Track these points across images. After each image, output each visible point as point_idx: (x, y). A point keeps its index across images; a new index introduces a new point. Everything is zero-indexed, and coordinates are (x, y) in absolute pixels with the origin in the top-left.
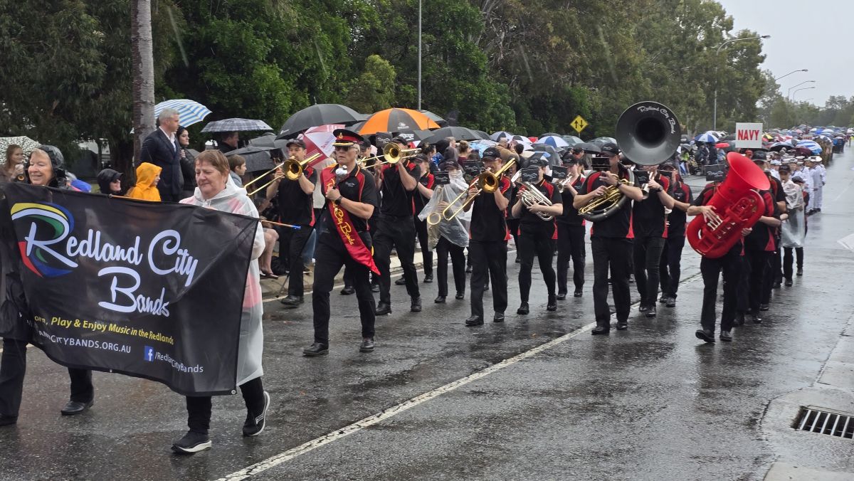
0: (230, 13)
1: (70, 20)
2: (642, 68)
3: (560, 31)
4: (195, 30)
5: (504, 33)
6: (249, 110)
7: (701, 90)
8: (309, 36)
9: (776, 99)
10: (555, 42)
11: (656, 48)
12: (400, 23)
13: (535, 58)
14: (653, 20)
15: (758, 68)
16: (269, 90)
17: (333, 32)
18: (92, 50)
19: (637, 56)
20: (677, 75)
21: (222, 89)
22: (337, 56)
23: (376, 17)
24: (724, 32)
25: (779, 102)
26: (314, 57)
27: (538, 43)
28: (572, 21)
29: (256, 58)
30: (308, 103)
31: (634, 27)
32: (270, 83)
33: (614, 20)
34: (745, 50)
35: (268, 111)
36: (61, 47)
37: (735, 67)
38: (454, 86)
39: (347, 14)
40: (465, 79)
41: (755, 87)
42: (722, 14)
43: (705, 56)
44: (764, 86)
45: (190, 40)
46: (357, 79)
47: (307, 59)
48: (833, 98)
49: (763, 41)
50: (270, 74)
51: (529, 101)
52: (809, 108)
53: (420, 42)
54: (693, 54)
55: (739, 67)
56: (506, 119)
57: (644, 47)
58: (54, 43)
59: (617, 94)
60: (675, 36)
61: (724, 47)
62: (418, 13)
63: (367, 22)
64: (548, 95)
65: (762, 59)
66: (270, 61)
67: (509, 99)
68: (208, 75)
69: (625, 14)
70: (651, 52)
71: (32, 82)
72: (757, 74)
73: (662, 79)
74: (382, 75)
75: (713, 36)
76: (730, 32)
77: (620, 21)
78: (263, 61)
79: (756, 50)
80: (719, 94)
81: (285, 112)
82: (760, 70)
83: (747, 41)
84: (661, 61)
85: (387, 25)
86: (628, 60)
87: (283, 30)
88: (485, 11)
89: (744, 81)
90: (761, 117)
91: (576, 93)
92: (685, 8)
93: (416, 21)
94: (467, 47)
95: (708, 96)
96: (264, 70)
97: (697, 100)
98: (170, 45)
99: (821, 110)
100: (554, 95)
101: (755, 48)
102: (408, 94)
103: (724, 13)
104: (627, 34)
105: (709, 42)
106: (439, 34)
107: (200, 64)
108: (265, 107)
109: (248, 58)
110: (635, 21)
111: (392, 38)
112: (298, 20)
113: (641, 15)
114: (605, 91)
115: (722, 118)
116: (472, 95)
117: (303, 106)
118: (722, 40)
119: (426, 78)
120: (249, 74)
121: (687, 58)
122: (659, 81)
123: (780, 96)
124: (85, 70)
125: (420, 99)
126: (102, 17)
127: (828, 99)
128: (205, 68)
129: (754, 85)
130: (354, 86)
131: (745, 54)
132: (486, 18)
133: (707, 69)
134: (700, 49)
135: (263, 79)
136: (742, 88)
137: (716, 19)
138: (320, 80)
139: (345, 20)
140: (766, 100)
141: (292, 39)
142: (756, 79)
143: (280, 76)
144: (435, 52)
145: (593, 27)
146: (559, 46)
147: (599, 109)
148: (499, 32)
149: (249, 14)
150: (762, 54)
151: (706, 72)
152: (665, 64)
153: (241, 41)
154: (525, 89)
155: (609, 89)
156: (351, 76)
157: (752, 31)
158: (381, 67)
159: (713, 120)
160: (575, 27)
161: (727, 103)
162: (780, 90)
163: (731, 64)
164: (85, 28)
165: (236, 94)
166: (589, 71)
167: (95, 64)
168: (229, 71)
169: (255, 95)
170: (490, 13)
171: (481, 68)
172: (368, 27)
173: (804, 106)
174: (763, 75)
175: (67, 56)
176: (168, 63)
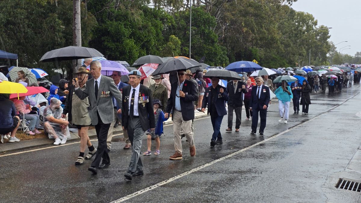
0: (115, 18)
1: (51, 21)
2: (280, 40)
3: (247, 25)
4: (100, 25)
5: (224, 27)
6: (122, 57)
7: (304, 49)
8: (146, 28)
9: (335, 53)
10: (245, 30)
11: (286, 32)
12: (183, 22)
13: (237, 36)
14: (285, 21)
15: (327, 40)
16: (129, 49)
17: (156, 26)
18: (60, 33)
19: (278, 36)
20: (294, 44)
21: (111, 49)
22: (157, 36)
23: (173, 20)
24: (314, 26)
25: (336, 54)
26: (148, 36)
27: (239, 31)
28: (252, 22)
29: (125, 36)
30: (145, 54)
31: (277, 24)
32: (130, 46)
33: (269, 21)
34: (322, 33)
35: (129, 57)
36: (48, 32)
37: (318, 40)
38: (204, 47)
39: (162, 19)
40: (208, 45)
41: (326, 48)
42: (313, 19)
43: (306, 36)
44: (330, 48)
45: (99, 29)
46: (165, 45)
47: (145, 37)
48: (358, 52)
49: (329, 29)
50: (130, 43)
51: (234, 54)
52: (348, 57)
53: (191, 30)
54: (301, 35)
55: (320, 40)
56: (225, 61)
57: (281, 32)
58: (45, 30)
59: (270, 51)
60: (294, 28)
61: (313, 32)
62: (190, 19)
63: (170, 23)
64: (242, 51)
65: (329, 37)
66: (131, 38)
67: (227, 53)
68: (106, 43)
69: (273, 19)
70: (283, 34)
71: (36, 46)
72: (327, 43)
73: (288, 45)
74: (175, 43)
75: (309, 28)
76: (316, 26)
77: (271, 22)
78: (128, 37)
79: (327, 33)
80: (312, 51)
81: (136, 58)
82: (328, 41)
83: (323, 30)
84: (288, 38)
85: (178, 23)
86: (274, 37)
87: (136, 25)
88: (217, 18)
89: (322, 46)
90: (329, 60)
91: (253, 50)
92: (298, 17)
93: (189, 22)
94: (210, 32)
95: (307, 51)
96: (128, 41)
97: (302, 53)
98: (91, 31)
99: (353, 57)
100: (245, 51)
101: (326, 32)
102: (186, 51)
103: (314, 18)
104: (274, 27)
105: (308, 30)
106: (198, 27)
107: (103, 38)
108: (128, 56)
109: (122, 36)
110: (277, 22)
111: (179, 29)
112: (142, 21)
113: (280, 19)
114: (265, 50)
115: (312, 61)
116: (212, 51)
117: (144, 55)
118: (313, 29)
119: (193, 45)
120: (122, 43)
121: (298, 36)
122: (287, 46)
123: (336, 52)
124: (57, 41)
125: (190, 53)
126: (64, 20)
127: (356, 53)
128: (104, 41)
129: (326, 47)
130: (164, 47)
131: (322, 35)
132: (218, 20)
133: (306, 41)
134: (304, 33)
135: (127, 44)
136: (321, 49)
137: (311, 21)
138: (150, 45)
139: (161, 22)
140: (331, 53)
141: (140, 29)
142: (327, 45)
143: (134, 43)
144: (196, 34)
145: (260, 24)
146: (247, 32)
147: (263, 57)
148: (223, 26)
149: (123, 19)
150: (329, 35)
151: (306, 42)
152: (290, 39)
153: (119, 29)
154: (233, 49)
155: (267, 49)
156: (163, 44)
157: (325, 26)
158: (175, 40)
159: (309, 61)
160: (253, 24)
161: (315, 54)
162: (336, 49)
163: (316, 39)
164: (57, 25)
165: (117, 50)
166: (259, 41)
167: (61, 39)
168: (114, 41)
169: (124, 51)
170: (219, 18)
171: (215, 40)
172: (170, 24)
173: (346, 56)
174: (329, 44)
175: (50, 36)
176: (90, 38)
